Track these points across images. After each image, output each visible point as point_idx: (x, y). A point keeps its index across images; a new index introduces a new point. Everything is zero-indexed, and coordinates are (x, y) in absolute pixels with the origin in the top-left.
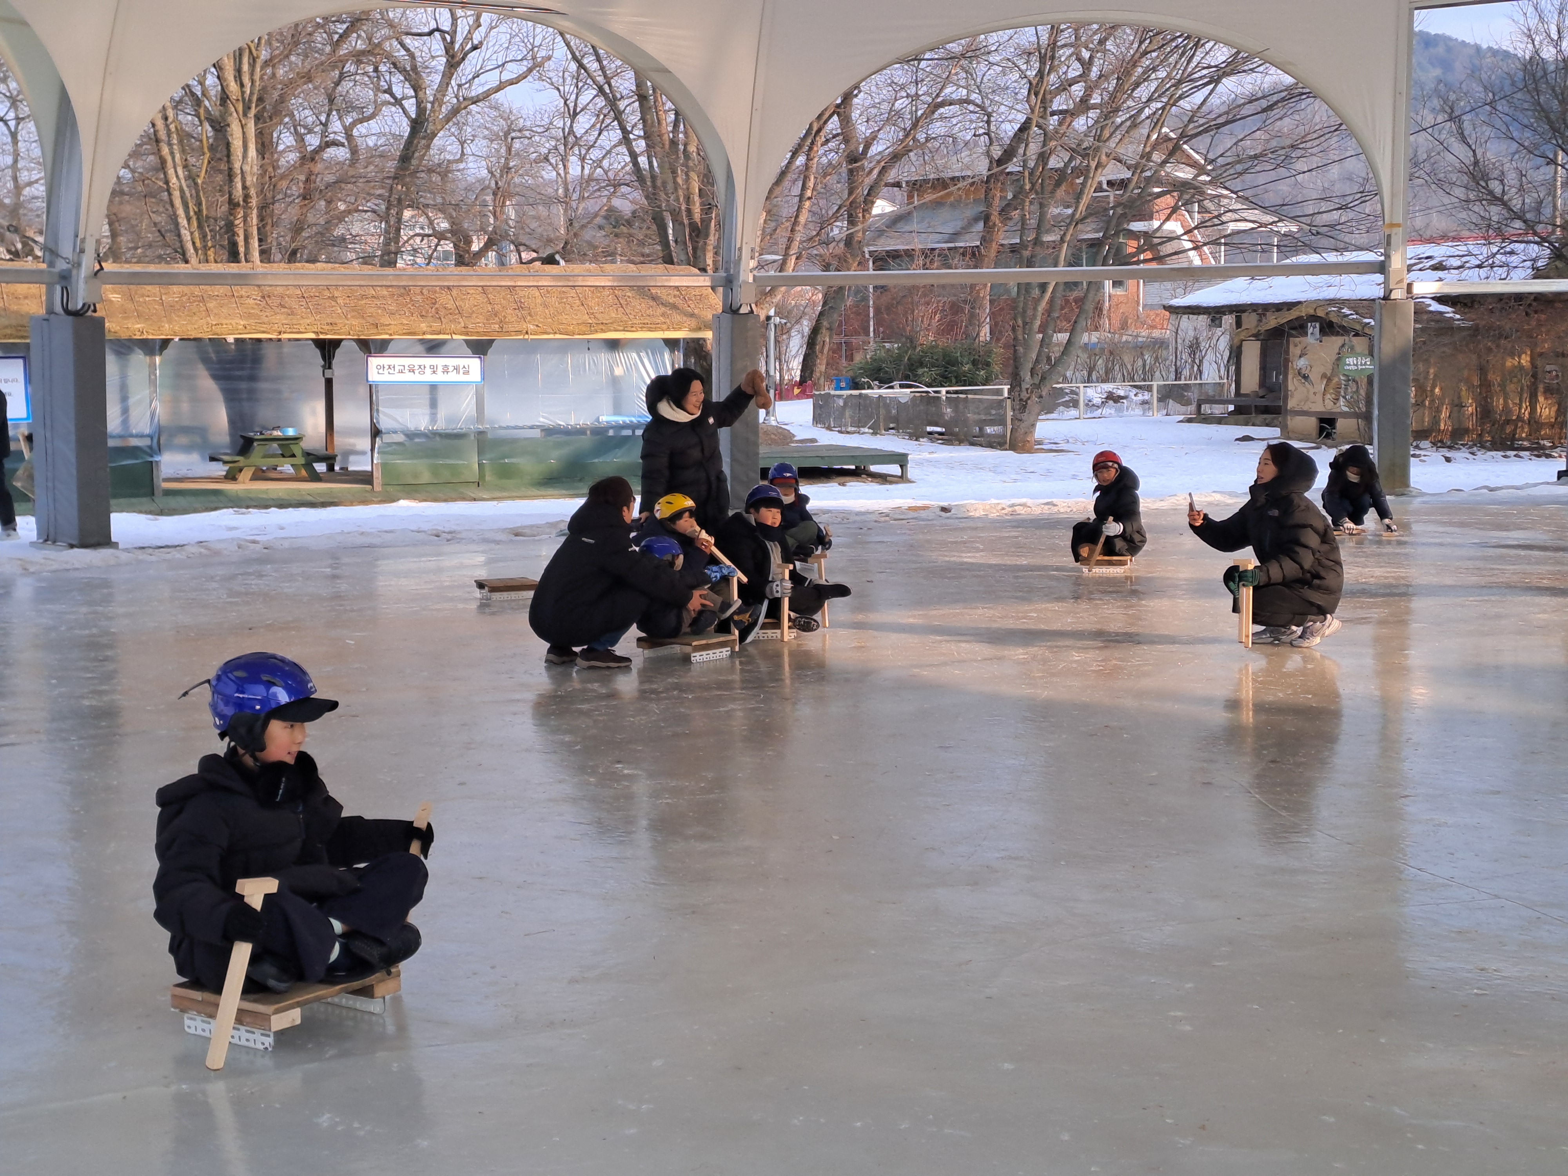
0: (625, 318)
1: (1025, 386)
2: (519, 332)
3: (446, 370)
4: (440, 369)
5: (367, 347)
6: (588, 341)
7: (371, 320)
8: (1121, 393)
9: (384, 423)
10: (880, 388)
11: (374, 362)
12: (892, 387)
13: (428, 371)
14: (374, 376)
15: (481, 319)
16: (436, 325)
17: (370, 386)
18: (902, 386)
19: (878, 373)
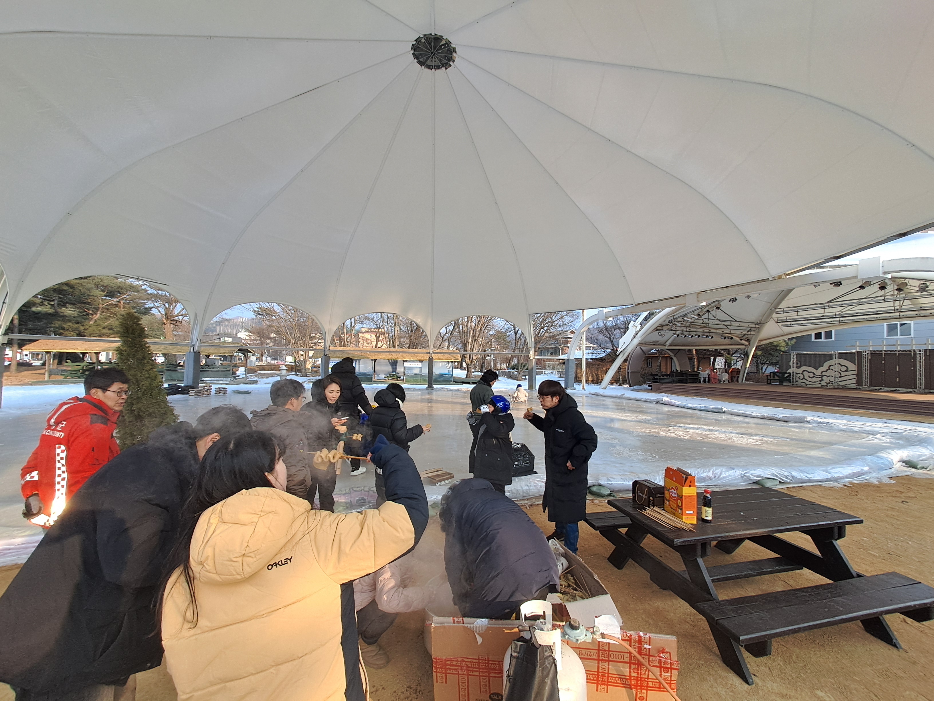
0: (443, 358)
1: (519, 370)
2: (427, 360)
3: (416, 365)
5: (404, 361)
6: (437, 361)
7: (404, 357)
9: (406, 372)
11: (405, 363)
13: (413, 365)
14: (405, 365)
15: (422, 358)
16: (414, 358)
17: (404, 367)
19: (513, 368)
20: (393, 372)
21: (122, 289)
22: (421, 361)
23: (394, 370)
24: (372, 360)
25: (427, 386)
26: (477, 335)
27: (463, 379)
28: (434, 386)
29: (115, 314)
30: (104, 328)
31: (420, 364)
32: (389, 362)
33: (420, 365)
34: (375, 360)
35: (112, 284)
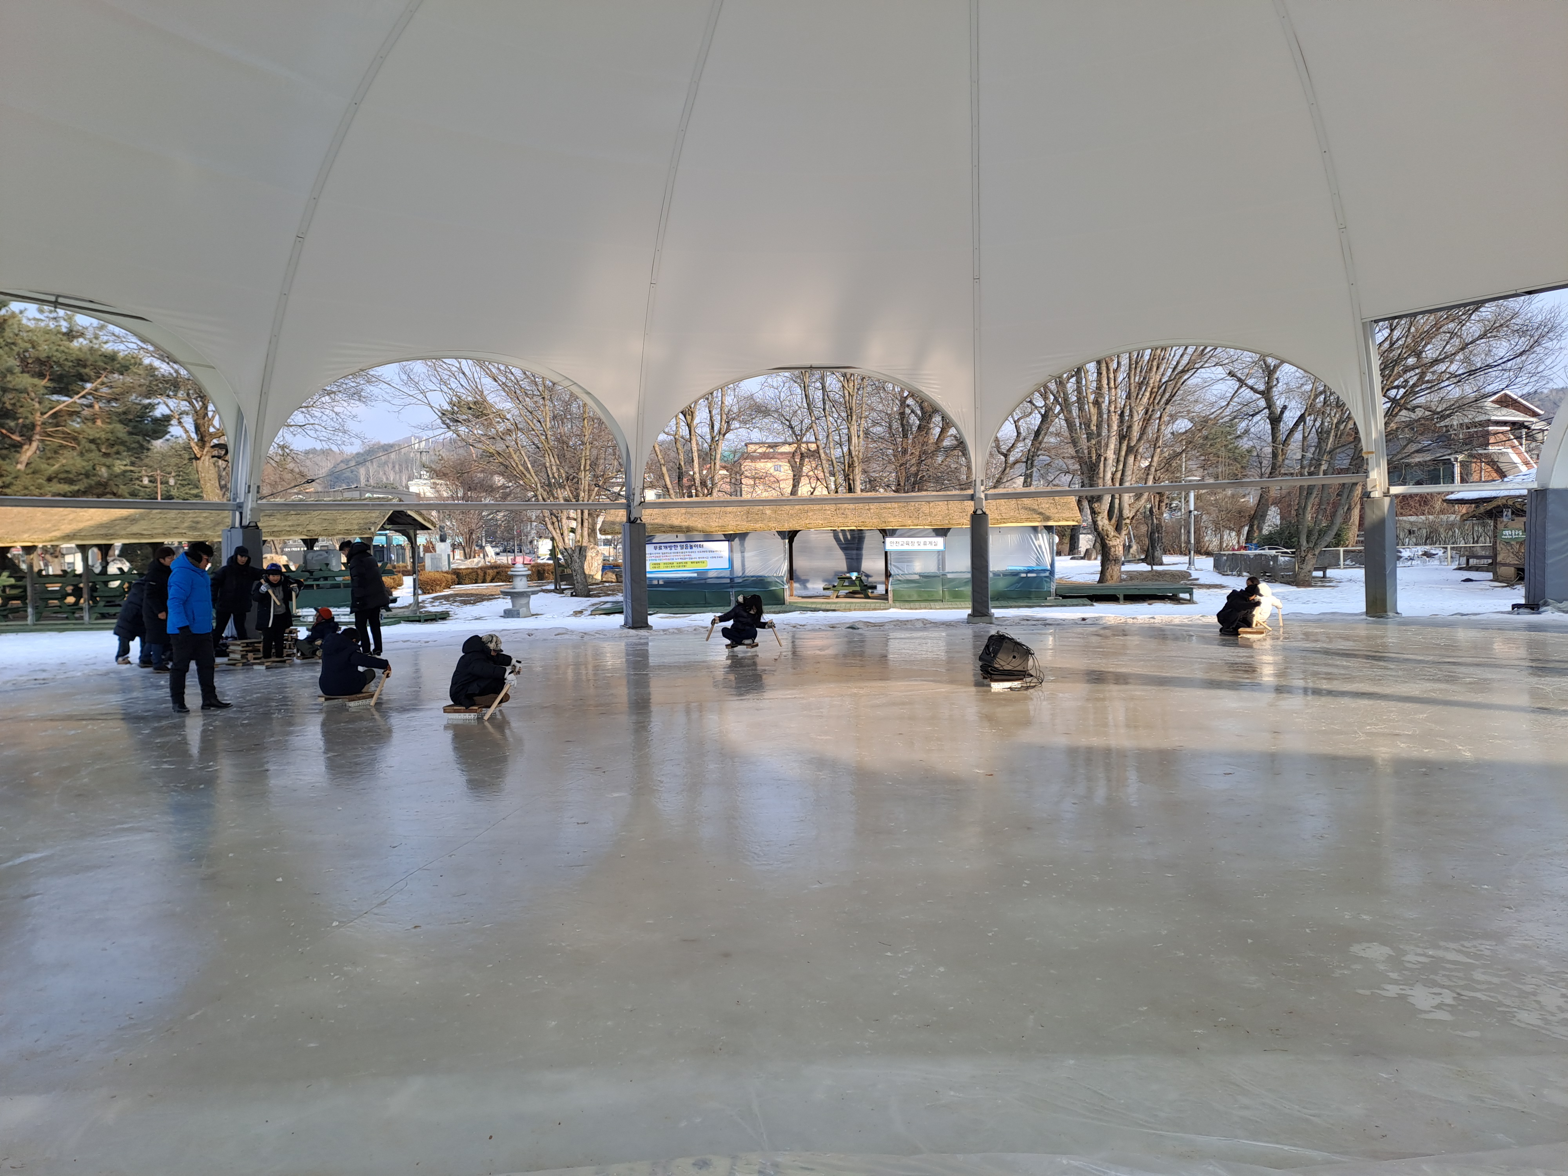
0: (1018, 515)
1: (1303, 549)
2: (959, 524)
3: (925, 544)
4: (922, 543)
5: (885, 533)
6: (1000, 528)
7: (883, 520)
8: (1434, 552)
9: (893, 570)
10: (1256, 549)
11: (888, 540)
12: (1264, 549)
13: (916, 544)
14: (888, 547)
15: (940, 518)
16: (916, 522)
17: (886, 553)
18: (1269, 549)
19: (1270, 541)
20: (850, 570)
21: (85, 366)
22: (942, 532)
23: (854, 563)
24: (781, 534)
25: (969, 611)
26: (1135, 433)
27: (1090, 587)
28: (993, 611)
29: (75, 439)
30: (49, 480)
31: (940, 541)
32: (837, 538)
33: (939, 543)
34: (791, 536)
35: (59, 355)
